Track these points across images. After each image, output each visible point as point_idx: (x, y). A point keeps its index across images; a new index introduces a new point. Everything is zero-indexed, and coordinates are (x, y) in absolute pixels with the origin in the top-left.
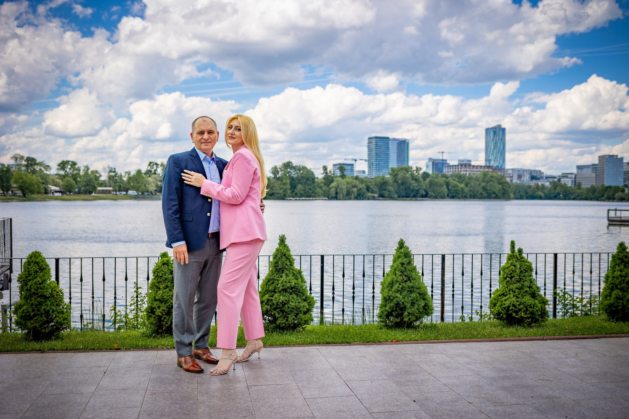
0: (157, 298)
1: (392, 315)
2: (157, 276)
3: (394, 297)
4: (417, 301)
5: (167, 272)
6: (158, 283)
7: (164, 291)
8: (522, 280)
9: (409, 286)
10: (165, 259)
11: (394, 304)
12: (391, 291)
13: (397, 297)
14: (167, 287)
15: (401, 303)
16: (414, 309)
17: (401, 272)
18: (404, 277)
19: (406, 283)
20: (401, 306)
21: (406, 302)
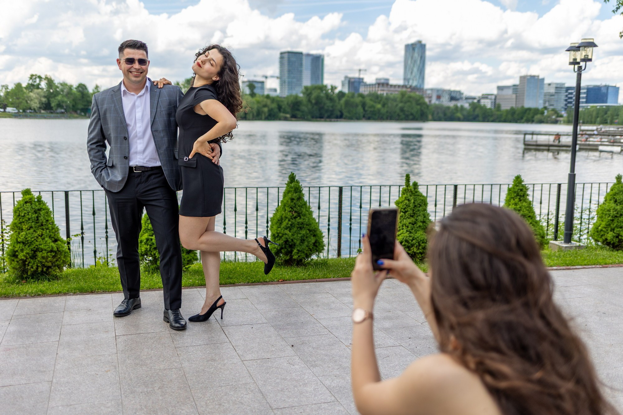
0: (19, 240)
1: (281, 253)
2: (19, 215)
3: (283, 234)
4: (307, 237)
5: (30, 211)
6: (20, 223)
7: (28, 232)
8: (416, 215)
9: (298, 223)
10: (28, 197)
11: (283, 241)
12: (280, 227)
13: (286, 234)
14: (31, 227)
15: (290, 240)
16: (304, 246)
17: (291, 208)
18: (294, 213)
19: (296, 220)
20: (290, 244)
21: (295, 239)
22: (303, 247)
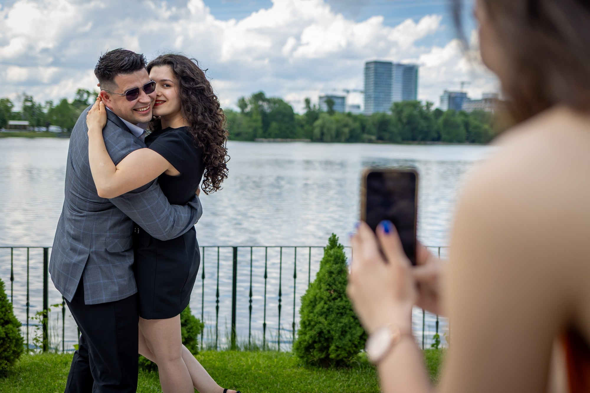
3: (316, 323)
4: (350, 328)
9: (339, 306)
11: (315, 333)
12: (312, 312)
13: (320, 323)
15: (325, 331)
16: (346, 340)
17: (329, 285)
18: (332, 292)
19: (335, 302)
20: (326, 337)
21: (333, 330)
22: (344, 342)
